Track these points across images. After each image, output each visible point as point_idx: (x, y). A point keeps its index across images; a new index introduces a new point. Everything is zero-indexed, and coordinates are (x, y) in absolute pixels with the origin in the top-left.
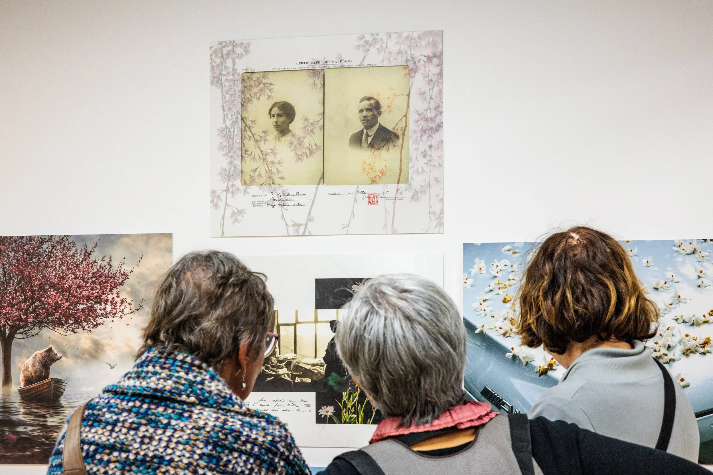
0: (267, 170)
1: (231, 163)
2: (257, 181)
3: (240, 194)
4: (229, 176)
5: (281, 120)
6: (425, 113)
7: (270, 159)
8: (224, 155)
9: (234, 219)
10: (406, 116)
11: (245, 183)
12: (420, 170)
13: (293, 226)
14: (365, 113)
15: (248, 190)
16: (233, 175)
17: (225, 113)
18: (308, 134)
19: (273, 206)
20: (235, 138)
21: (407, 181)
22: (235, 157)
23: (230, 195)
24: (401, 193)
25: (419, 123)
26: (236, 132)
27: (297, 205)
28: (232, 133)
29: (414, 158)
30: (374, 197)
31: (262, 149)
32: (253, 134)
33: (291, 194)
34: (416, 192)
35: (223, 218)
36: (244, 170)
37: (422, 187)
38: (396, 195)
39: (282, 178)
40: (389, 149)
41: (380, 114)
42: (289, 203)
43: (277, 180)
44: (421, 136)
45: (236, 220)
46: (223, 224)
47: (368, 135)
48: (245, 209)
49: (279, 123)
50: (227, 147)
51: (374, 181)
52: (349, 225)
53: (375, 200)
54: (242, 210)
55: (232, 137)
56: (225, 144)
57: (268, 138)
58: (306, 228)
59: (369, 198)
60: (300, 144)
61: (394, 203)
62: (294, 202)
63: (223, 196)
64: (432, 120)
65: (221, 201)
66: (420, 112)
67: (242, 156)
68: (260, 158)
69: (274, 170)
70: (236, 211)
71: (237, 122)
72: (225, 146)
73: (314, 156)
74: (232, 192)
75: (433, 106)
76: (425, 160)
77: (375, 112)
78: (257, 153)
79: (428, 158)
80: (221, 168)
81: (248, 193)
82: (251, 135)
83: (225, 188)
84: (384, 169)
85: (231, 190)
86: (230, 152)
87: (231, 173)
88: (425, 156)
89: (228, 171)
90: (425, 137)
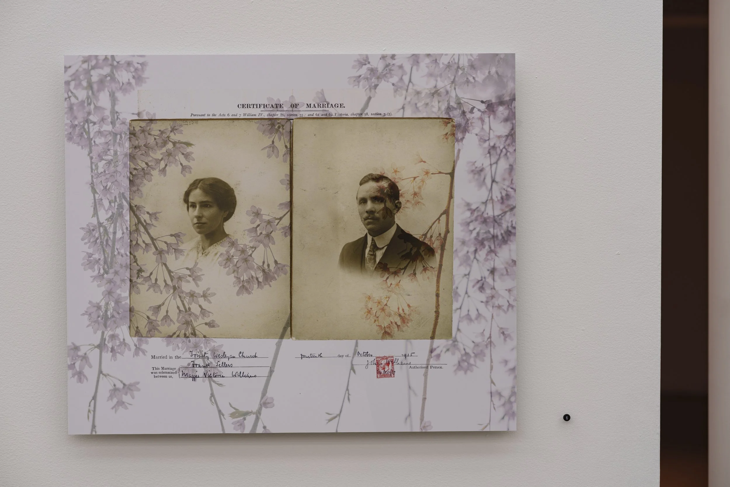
0: (182, 308)
1: (110, 293)
2: (160, 328)
3: (128, 354)
4: (106, 318)
5: (208, 213)
6: (482, 208)
7: (187, 287)
8: (95, 278)
9: (115, 400)
10: (446, 212)
11: (138, 333)
12: (473, 314)
13: (233, 415)
14: (369, 205)
15: (144, 346)
16: (113, 316)
17: (97, 196)
18: (260, 242)
19: (194, 378)
20: (117, 246)
21: (448, 334)
22: (118, 282)
23: (107, 356)
24: (438, 356)
25: (471, 227)
26: (119, 235)
27: (241, 375)
28: (111, 236)
29: (461, 291)
30: (388, 364)
31: (171, 268)
32: (152, 239)
33: (228, 355)
34: (466, 354)
35: (94, 398)
36: (136, 308)
37: (476, 345)
38: (428, 360)
39: (211, 325)
40: (415, 274)
41: (398, 207)
42: (225, 371)
43: (202, 329)
44: (476, 251)
45: (121, 403)
46: (94, 411)
47: (375, 248)
48: (138, 383)
49: (204, 220)
50: (102, 262)
51: (387, 334)
52: (339, 415)
53: (388, 369)
54: (131, 385)
55: (110, 243)
56: (96, 256)
57: (182, 247)
58: (257, 419)
59: (378, 364)
60: (246, 260)
61: (426, 375)
62: (235, 370)
63: (94, 356)
64: (496, 221)
65: (90, 366)
66: (474, 207)
67: (131, 281)
68: (166, 285)
69: (195, 309)
70: (120, 386)
71: (121, 215)
72: (97, 261)
73: (273, 283)
74: (113, 350)
75: (497, 195)
76: (483, 297)
77: (389, 204)
78: (162, 275)
79: (488, 292)
80: (90, 302)
81: (144, 352)
82: (148, 241)
83: (97, 342)
84: (407, 309)
85: (110, 345)
86: (106, 272)
87: (109, 313)
88: (482, 289)
89: (103, 309)
90: (482, 254)
